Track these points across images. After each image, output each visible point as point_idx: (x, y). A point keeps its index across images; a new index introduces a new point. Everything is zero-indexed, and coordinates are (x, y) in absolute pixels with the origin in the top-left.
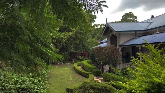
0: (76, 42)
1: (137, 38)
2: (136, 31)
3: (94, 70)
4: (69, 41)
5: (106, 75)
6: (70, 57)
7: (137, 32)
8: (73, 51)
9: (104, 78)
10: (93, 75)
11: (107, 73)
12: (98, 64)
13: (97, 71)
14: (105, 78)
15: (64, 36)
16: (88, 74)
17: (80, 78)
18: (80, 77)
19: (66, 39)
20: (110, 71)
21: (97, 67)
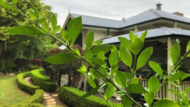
0: (24, 42)
1: (110, 37)
2: (108, 28)
3: (46, 83)
4: (12, 40)
5: (62, 91)
6: (15, 66)
7: (110, 30)
8: (22, 57)
9: (59, 95)
10: (42, 90)
11: (66, 88)
12: (53, 75)
13: (50, 85)
14: (61, 94)
15: (5, 32)
16: (34, 90)
17: (20, 96)
18: (22, 93)
19: (7, 36)
20: (70, 84)
21: (52, 78)
